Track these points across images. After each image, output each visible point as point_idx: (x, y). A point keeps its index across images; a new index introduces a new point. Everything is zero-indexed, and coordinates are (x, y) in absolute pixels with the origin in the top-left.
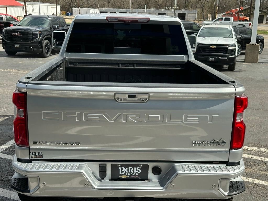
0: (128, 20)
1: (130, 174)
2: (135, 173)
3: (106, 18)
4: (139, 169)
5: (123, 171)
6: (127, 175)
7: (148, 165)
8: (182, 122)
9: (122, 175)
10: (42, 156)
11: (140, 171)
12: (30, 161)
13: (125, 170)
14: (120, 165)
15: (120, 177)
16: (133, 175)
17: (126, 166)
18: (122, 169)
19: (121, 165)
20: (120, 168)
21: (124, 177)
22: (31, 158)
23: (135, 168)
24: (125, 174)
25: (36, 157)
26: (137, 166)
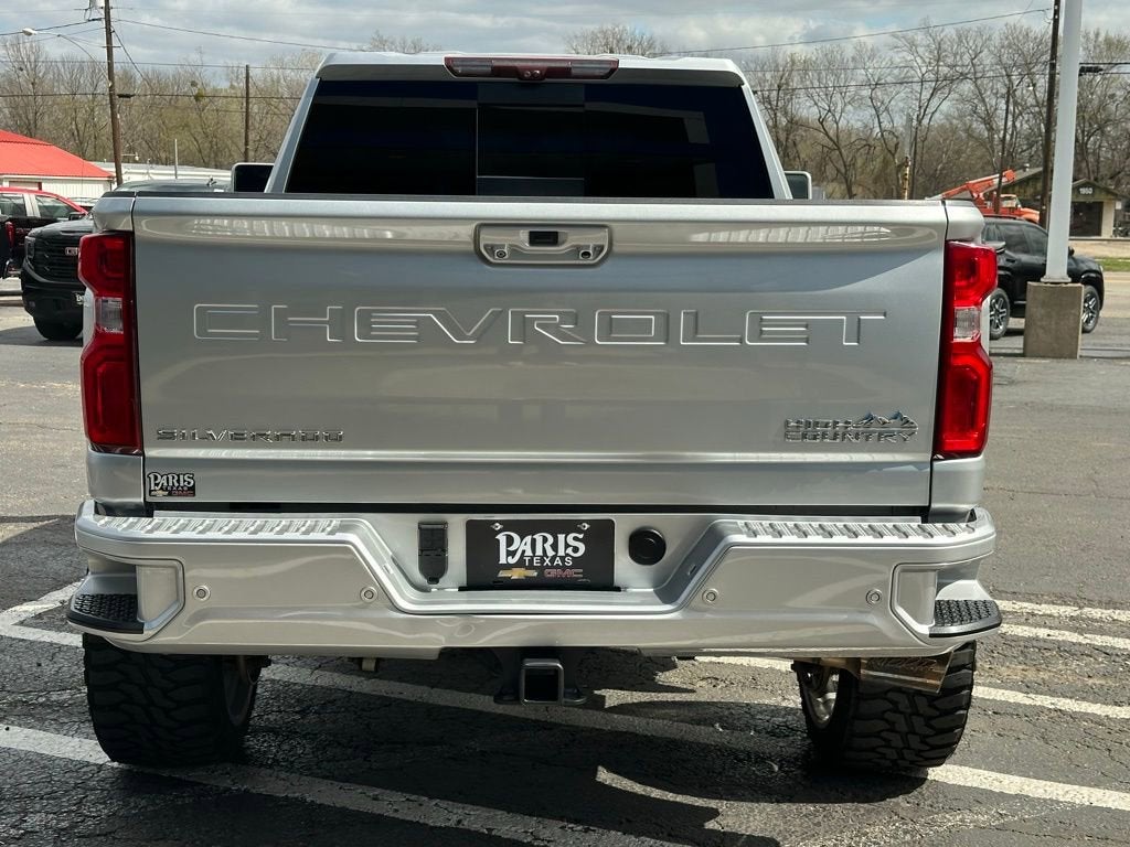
0: (531, 69)
1: (543, 561)
2: (562, 558)
3: (447, 59)
4: (575, 539)
5: (514, 549)
6: (531, 567)
7: (611, 524)
8: (741, 340)
9: (508, 567)
10: (192, 489)
11: (582, 548)
12: (147, 510)
13: (522, 545)
14: (500, 522)
15: (502, 574)
16: (552, 567)
17: (525, 529)
18: (510, 541)
19: (507, 526)
20: (502, 538)
21: (516, 574)
22: (149, 499)
23: (561, 537)
24: (520, 564)
25: (170, 494)
26: (568, 527)
